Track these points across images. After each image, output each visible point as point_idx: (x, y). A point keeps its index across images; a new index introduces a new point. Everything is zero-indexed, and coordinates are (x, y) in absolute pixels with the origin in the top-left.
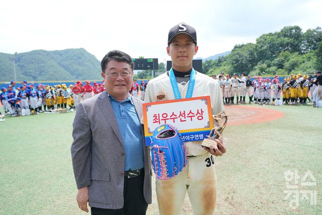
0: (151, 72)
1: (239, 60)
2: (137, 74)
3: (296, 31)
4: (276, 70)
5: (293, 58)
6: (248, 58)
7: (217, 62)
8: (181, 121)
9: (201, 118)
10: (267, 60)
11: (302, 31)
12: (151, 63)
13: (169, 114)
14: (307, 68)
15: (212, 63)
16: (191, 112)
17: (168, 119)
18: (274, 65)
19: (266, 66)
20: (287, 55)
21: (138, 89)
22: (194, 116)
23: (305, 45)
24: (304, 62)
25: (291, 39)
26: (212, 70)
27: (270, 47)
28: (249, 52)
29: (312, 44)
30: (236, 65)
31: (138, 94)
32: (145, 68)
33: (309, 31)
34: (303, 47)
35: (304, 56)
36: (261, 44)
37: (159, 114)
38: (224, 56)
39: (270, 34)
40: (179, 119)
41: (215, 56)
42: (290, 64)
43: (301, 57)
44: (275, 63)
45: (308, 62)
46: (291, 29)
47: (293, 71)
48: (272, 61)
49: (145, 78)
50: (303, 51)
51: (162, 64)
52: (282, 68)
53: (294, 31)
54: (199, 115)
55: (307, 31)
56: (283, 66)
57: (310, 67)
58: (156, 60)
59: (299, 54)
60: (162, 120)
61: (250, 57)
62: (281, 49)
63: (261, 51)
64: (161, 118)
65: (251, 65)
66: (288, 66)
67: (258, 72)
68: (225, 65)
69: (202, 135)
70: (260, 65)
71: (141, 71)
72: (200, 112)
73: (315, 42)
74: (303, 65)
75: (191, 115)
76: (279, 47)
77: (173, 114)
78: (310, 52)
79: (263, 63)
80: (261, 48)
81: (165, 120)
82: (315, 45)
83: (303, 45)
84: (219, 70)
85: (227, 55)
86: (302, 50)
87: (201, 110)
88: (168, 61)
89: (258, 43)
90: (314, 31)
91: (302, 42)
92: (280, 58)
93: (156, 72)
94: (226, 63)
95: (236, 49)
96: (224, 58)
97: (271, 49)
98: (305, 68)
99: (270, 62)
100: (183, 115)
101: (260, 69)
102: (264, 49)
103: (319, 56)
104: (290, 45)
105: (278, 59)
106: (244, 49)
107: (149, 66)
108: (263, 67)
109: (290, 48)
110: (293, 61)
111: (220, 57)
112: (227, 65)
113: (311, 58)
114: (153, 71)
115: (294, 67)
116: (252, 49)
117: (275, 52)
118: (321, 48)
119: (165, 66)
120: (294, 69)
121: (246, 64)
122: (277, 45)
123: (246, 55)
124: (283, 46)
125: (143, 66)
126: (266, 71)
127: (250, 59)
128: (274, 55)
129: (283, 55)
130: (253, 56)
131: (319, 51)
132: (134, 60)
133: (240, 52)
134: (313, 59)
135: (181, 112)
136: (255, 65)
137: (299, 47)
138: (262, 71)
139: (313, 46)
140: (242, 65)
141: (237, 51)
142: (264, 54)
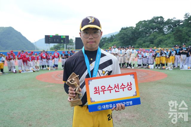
2: (53, 47)
3: (161, 19)
4: (149, 45)
5: (160, 37)
6: (130, 37)
7: (110, 38)
8: (116, 92)
9: (130, 89)
10: (143, 38)
11: (164, 20)
12: (64, 39)
13: (107, 87)
14: (168, 44)
15: (107, 40)
16: (123, 85)
17: (106, 90)
19: (142, 42)
20: (156, 35)
22: (125, 87)
23: (167, 29)
24: (166, 40)
25: (158, 25)
26: (107, 44)
27: (145, 29)
28: (131, 33)
29: (171, 28)
30: (122, 41)
32: (60, 42)
33: (169, 20)
34: (165, 30)
35: (166, 36)
36: (139, 27)
37: (98, 87)
38: (114, 35)
39: (145, 21)
40: (114, 90)
41: (109, 34)
42: (157, 41)
43: (164, 37)
44: (148, 40)
45: (169, 40)
46: (158, 18)
47: (160, 46)
48: (146, 39)
49: (59, 49)
50: (165, 33)
51: (71, 40)
52: (153, 44)
53: (159, 19)
54: (128, 87)
55: (168, 20)
56: (153, 42)
57: (170, 43)
59: (163, 34)
60: (101, 91)
62: (152, 31)
63: (139, 32)
64: (100, 90)
65: (132, 41)
66: (156, 42)
67: (138, 46)
68: (115, 41)
69: (132, 102)
70: (140, 41)
71: (56, 44)
72: (130, 85)
73: (172, 27)
74: (166, 41)
75: (123, 87)
76: (150, 30)
77: (110, 86)
78: (170, 33)
79: (140, 40)
80: (139, 30)
81: (104, 91)
82: (173, 29)
83: (165, 28)
84: (111, 44)
85: (117, 33)
86: (165, 32)
87: (130, 82)
88: (76, 38)
89: (137, 26)
90: (172, 20)
91: (165, 26)
92: (151, 37)
93: (67, 46)
94: (116, 40)
95: (122, 30)
96: (115, 36)
97: (145, 31)
98: (167, 44)
99: (145, 39)
100: (117, 87)
101: (139, 44)
102: (141, 31)
103: (175, 36)
104: (157, 28)
105: (150, 37)
106: (128, 30)
107: (62, 41)
108: (141, 42)
109: (157, 31)
110: (160, 39)
111: (111, 36)
112: (116, 41)
113: (171, 37)
114: (65, 45)
115: (160, 42)
116: (133, 30)
117: (148, 33)
118: (176, 30)
119: (74, 41)
120: (160, 44)
121: (129, 40)
122: (149, 28)
123: (129, 34)
124: (153, 29)
125: (58, 41)
126: (142, 45)
127: (132, 37)
128: (147, 35)
129: (153, 35)
130: (134, 35)
131: (176, 32)
132: (52, 36)
133: (125, 32)
134: (172, 38)
135: (115, 85)
136: (135, 41)
137: (163, 30)
138: (140, 45)
139: (171, 29)
140: (127, 41)
141: (123, 32)
142: (141, 34)
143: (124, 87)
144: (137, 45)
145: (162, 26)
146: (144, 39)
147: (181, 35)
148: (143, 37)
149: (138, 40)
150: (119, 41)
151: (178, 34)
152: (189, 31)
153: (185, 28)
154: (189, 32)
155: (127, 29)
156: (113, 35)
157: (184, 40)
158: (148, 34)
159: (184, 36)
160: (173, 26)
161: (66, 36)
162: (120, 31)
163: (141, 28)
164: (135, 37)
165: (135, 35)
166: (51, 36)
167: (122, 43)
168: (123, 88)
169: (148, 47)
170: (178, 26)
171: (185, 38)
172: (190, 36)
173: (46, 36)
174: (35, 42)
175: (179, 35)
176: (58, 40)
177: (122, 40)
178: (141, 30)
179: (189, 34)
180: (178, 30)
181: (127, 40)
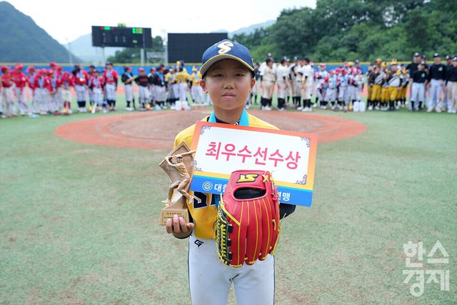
0: (139, 52)
1: (289, 36)
4: (346, 54)
5: (373, 35)
6: (303, 33)
7: (253, 37)
10: (332, 38)
12: (138, 36)
14: (392, 51)
15: (245, 40)
18: (343, 45)
19: (330, 46)
20: (364, 29)
21: (115, 80)
23: (391, 14)
24: (388, 42)
25: (370, 4)
27: (338, 16)
28: (304, 23)
29: (401, 13)
30: (283, 43)
31: (116, 90)
32: (128, 44)
34: (388, 16)
35: (389, 32)
36: (324, 9)
38: (264, 28)
41: (250, 27)
42: (366, 45)
43: (384, 34)
44: (346, 42)
45: (394, 42)
48: (340, 39)
49: (130, 62)
50: (387, 25)
51: (159, 38)
52: (356, 51)
56: (356, 47)
57: (396, 51)
58: (148, 31)
59: (382, 28)
61: (306, 32)
62: (354, 20)
63: (324, 22)
65: (306, 44)
66: (364, 47)
67: (319, 56)
68: (265, 44)
70: (325, 44)
71: (121, 49)
73: (405, 9)
74: (386, 46)
76: (351, 16)
78: (398, 25)
79: (326, 42)
80: (323, 16)
82: (406, 15)
83: (387, 13)
84: (256, 52)
85: (270, 25)
86: (387, 22)
88: (169, 34)
89: (318, 7)
91: (387, 8)
92: (353, 34)
93: (148, 53)
94: (268, 40)
95: (284, 17)
96: (265, 31)
97: (340, 19)
98: (389, 52)
99: (337, 40)
100: (263, 154)
101: (322, 52)
102: (328, 19)
103: (410, 33)
104: (367, 13)
105: (349, 35)
106: (296, 17)
107: (135, 42)
108: (327, 48)
109: (368, 19)
110: (373, 41)
111: (257, 30)
112: (268, 43)
113: (399, 36)
114: (142, 51)
115: (373, 49)
116: (310, 17)
117: (345, 24)
118: (413, 19)
119: (165, 43)
120: (373, 53)
121: (300, 42)
122: (348, 11)
123: (299, 27)
124: (358, 14)
125: (124, 41)
126: (331, 55)
127: (306, 34)
128: (343, 29)
129: (356, 29)
130: (310, 30)
131: (411, 24)
132: (109, 29)
133: (290, 22)
134: (402, 38)
135: (259, 149)
136: (313, 45)
137: (382, 17)
138: (325, 54)
139: (401, 16)
140: (293, 43)
141: (285, 21)
142: (328, 27)
143: (280, 158)
144: (317, 55)
145: (379, 8)
146: (335, 39)
147: (423, 30)
148: (333, 35)
149: (321, 41)
150: (275, 45)
151: (416, 29)
152: (443, 21)
153: (434, 13)
154: (444, 24)
155: (295, 15)
156: (262, 29)
157: (430, 43)
158: (344, 27)
159: (431, 34)
160: (408, 8)
161: (143, 29)
162: (278, 19)
163: (328, 11)
164: (315, 34)
165: (313, 29)
166: (106, 29)
167: (282, 48)
168: (276, 160)
169: (344, 60)
170: (418, 7)
171: (432, 39)
172: (444, 32)
173: (94, 28)
174: (69, 44)
175: (419, 31)
176: (124, 38)
177: (281, 41)
178: (328, 16)
179: (444, 28)
180: (418, 18)
181: (294, 41)
